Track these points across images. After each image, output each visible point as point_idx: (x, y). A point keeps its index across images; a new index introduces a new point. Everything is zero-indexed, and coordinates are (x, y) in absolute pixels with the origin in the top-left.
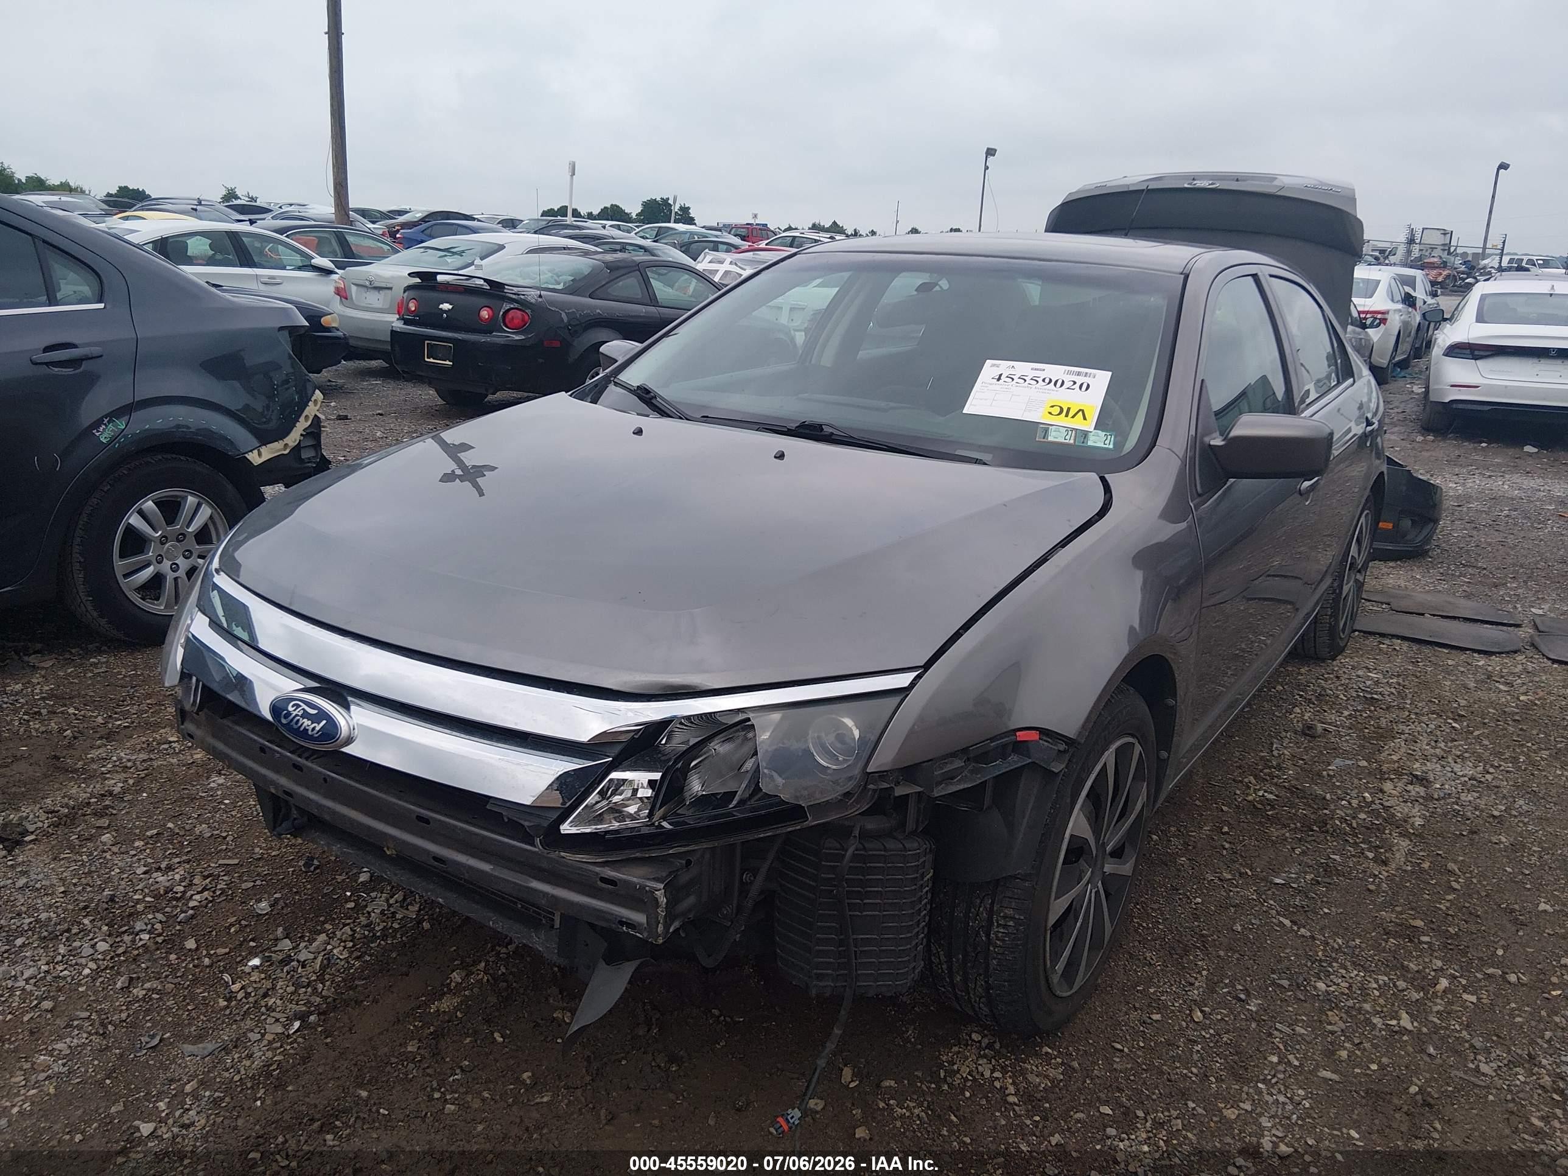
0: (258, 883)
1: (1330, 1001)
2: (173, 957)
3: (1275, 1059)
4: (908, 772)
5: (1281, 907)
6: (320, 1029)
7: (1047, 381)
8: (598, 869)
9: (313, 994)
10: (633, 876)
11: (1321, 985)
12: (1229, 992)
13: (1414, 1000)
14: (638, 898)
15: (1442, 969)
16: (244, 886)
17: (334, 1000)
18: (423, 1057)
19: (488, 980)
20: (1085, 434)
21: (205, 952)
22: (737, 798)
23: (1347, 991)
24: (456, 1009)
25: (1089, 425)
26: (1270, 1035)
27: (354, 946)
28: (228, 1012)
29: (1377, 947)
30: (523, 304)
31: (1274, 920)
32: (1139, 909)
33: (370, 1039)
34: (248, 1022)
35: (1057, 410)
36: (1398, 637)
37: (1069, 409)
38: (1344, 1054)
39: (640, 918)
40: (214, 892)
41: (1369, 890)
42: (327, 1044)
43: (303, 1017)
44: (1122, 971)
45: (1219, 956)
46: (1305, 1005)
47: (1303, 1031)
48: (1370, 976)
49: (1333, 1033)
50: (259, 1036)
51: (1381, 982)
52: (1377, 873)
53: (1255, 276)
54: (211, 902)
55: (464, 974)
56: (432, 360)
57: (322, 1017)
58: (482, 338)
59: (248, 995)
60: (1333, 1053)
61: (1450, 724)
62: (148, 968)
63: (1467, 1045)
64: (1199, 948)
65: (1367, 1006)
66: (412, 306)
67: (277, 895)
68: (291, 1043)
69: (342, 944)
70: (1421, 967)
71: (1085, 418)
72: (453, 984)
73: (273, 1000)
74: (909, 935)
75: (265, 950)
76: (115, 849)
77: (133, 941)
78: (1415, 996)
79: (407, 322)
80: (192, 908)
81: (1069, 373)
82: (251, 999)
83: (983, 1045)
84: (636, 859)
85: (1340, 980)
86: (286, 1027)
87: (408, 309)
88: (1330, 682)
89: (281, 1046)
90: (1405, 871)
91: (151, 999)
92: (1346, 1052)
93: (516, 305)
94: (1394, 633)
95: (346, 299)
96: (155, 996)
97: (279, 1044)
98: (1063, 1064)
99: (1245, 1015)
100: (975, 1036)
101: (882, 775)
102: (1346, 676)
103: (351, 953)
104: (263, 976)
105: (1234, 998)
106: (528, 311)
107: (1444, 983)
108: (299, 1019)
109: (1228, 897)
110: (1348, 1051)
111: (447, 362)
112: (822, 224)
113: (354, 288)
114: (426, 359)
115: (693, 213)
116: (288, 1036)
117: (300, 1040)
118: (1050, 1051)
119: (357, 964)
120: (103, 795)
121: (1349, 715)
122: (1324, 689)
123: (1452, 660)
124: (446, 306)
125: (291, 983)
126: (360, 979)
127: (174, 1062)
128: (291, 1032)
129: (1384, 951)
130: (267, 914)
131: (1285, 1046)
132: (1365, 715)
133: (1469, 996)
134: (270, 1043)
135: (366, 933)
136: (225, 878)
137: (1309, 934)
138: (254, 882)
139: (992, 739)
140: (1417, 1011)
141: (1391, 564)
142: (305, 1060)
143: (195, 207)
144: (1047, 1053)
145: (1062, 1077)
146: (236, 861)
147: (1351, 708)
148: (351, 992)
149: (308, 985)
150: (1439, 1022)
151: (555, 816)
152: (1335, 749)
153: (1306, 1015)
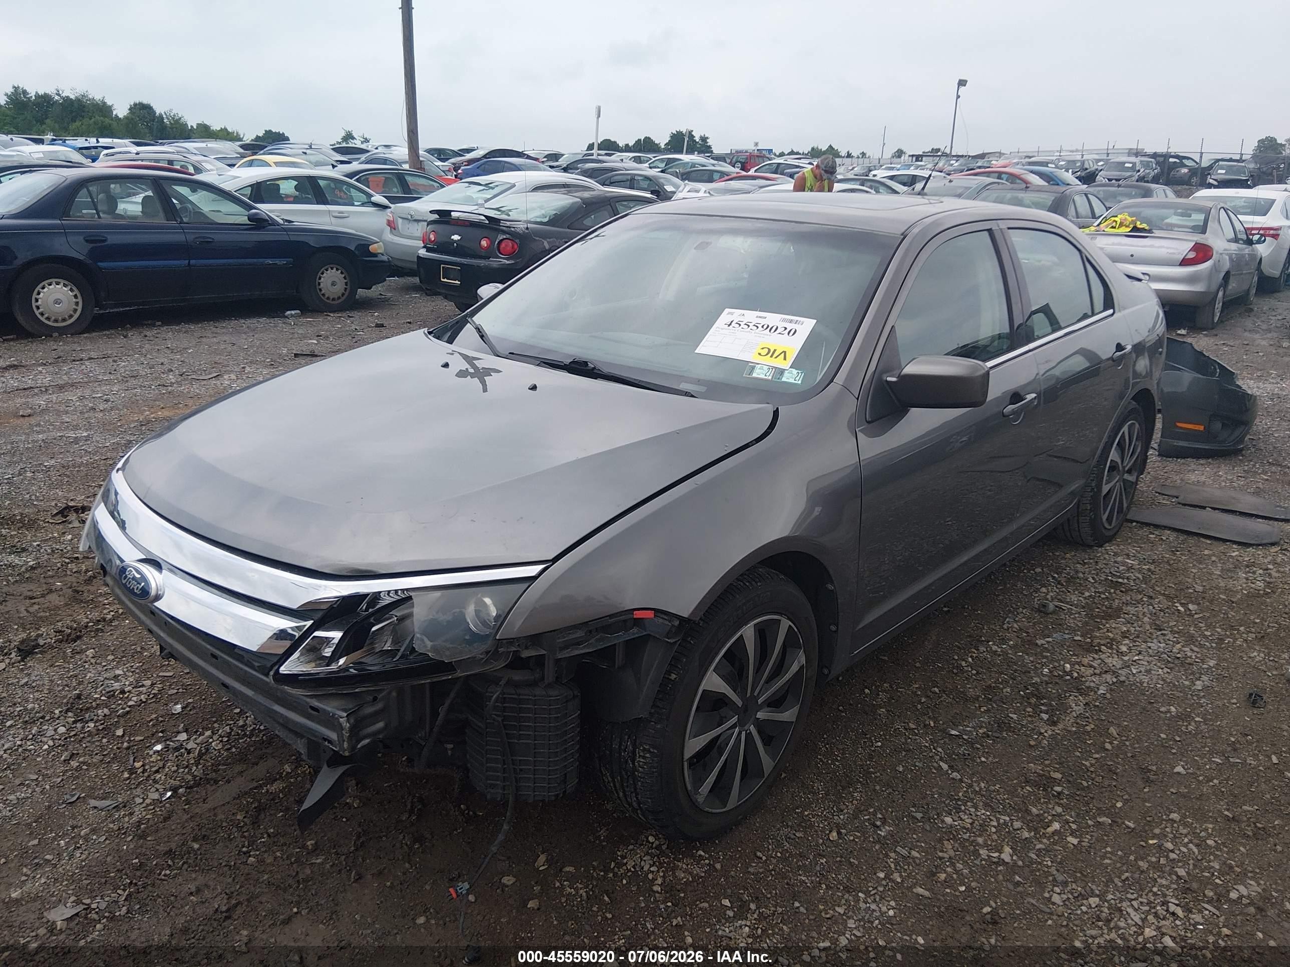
0: (181, 690)
1: (951, 833)
2: (105, 740)
3: (882, 875)
4: (535, 639)
5: (946, 754)
6: (183, 799)
7: (765, 327)
8: (308, 700)
9: (188, 773)
10: (330, 707)
11: (948, 820)
12: (869, 819)
13: (1024, 838)
14: (330, 722)
15: (1059, 815)
16: (170, 692)
17: (201, 779)
18: (246, 824)
19: (310, 772)
20: (782, 372)
21: (127, 738)
22: (400, 654)
23: (969, 826)
24: (281, 791)
25: (785, 365)
26: (887, 855)
27: (227, 741)
28: (128, 782)
29: (1013, 793)
30: (514, 235)
31: (935, 764)
32: (827, 749)
33: (214, 809)
34: (138, 790)
35: (765, 351)
36: (1170, 528)
37: (775, 350)
38: (943, 876)
39: (334, 736)
40: (149, 696)
41: (1030, 745)
42: (184, 809)
43: (175, 790)
44: (790, 796)
45: (875, 790)
46: (929, 834)
47: (917, 855)
48: (995, 816)
49: (941, 858)
50: (141, 801)
51: (1002, 821)
52: (1043, 731)
53: (990, 231)
54: (144, 702)
55: (293, 767)
56: (445, 280)
57: (188, 790)
58: (482, 263)
59: (144, 771)
60: (934, 874)
61: (1177, 607)
62: (87, 747)
63: (1051, 878)
64: (860, 782)
65: (980, 840)
66: (432, 237)
67: (190, 701)
68: (161, 807)
69: (220, 739)
70: (1042, 812)
71: (785, 359)
72: (284, 773)
73: (160, 775)
74: (556, 759)
75: (168, 740)
76: (93, 661)
77: (83, 727)
78: (1026, 834)
79: (429, 250)
80: (130, 707)
81: (784, 320)
82: (146, 774)
83: (654, 846)
84: (332, 694)
85: (966, 817)
86: (162, 795)
87: (430, 240)
88: (1087, 566)
89: (154, 809)
90: (1070, 731)
91: (81, 769)
92: (944, 875)
93: (508, 236)
94: (1168, 525)
95: (395, 229)
96: (85, 767)
97: (152, 807)
98: (709, 864)
99: (874, 838)
100: (651, 839)
101: (511, 641)
102: (1104, 562)
103: (224, 746)
104: (159, 758)
105: (870, 824)
106: (517, 241)
107: (1056, 826)
108: (172, 790)
109: (906, 743)
110: (948, 875)
111: (457, 282)
112: (820, 148)
113: (400, 221)
114: (442, 280)
115: (710, 142)
116: (161, 802)
117: (167, 805)
118: (703, 854)
119: (225, 754)
120: (99, 621)
121: (1089, 596)
122: (1077, 572)
123: (1208, 550)
124: (456, 237)
125: (175, 765)
126: (223, 765)
127: (81, 814)
128: (164, 799)
129: (1017, 796)
130: (178, 713)
131: (896, 866)
132: (1103, 596)
133: (1073, 839)
134: (148, 805)
135: (240, 732)
136: (159, 686)
137: (959, 777)
138: (178, 689)
139: (611, 616)
140: (1021, 846)
141: (1202, 462)
142: (166, 819)
143: (305, 151)
144: (700, 855)
145: (703, 875)
146: (171, 674)
147: (1093, 590)
148: (214, 774)
149: (187, 767)
150: (1035, 857)
151: (275, 659)
152: (1060, 625)
153: (926, 843)
